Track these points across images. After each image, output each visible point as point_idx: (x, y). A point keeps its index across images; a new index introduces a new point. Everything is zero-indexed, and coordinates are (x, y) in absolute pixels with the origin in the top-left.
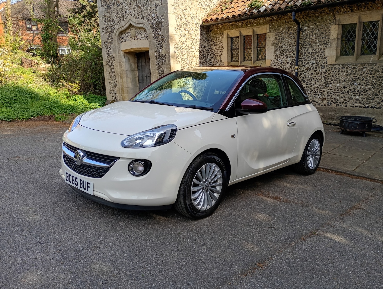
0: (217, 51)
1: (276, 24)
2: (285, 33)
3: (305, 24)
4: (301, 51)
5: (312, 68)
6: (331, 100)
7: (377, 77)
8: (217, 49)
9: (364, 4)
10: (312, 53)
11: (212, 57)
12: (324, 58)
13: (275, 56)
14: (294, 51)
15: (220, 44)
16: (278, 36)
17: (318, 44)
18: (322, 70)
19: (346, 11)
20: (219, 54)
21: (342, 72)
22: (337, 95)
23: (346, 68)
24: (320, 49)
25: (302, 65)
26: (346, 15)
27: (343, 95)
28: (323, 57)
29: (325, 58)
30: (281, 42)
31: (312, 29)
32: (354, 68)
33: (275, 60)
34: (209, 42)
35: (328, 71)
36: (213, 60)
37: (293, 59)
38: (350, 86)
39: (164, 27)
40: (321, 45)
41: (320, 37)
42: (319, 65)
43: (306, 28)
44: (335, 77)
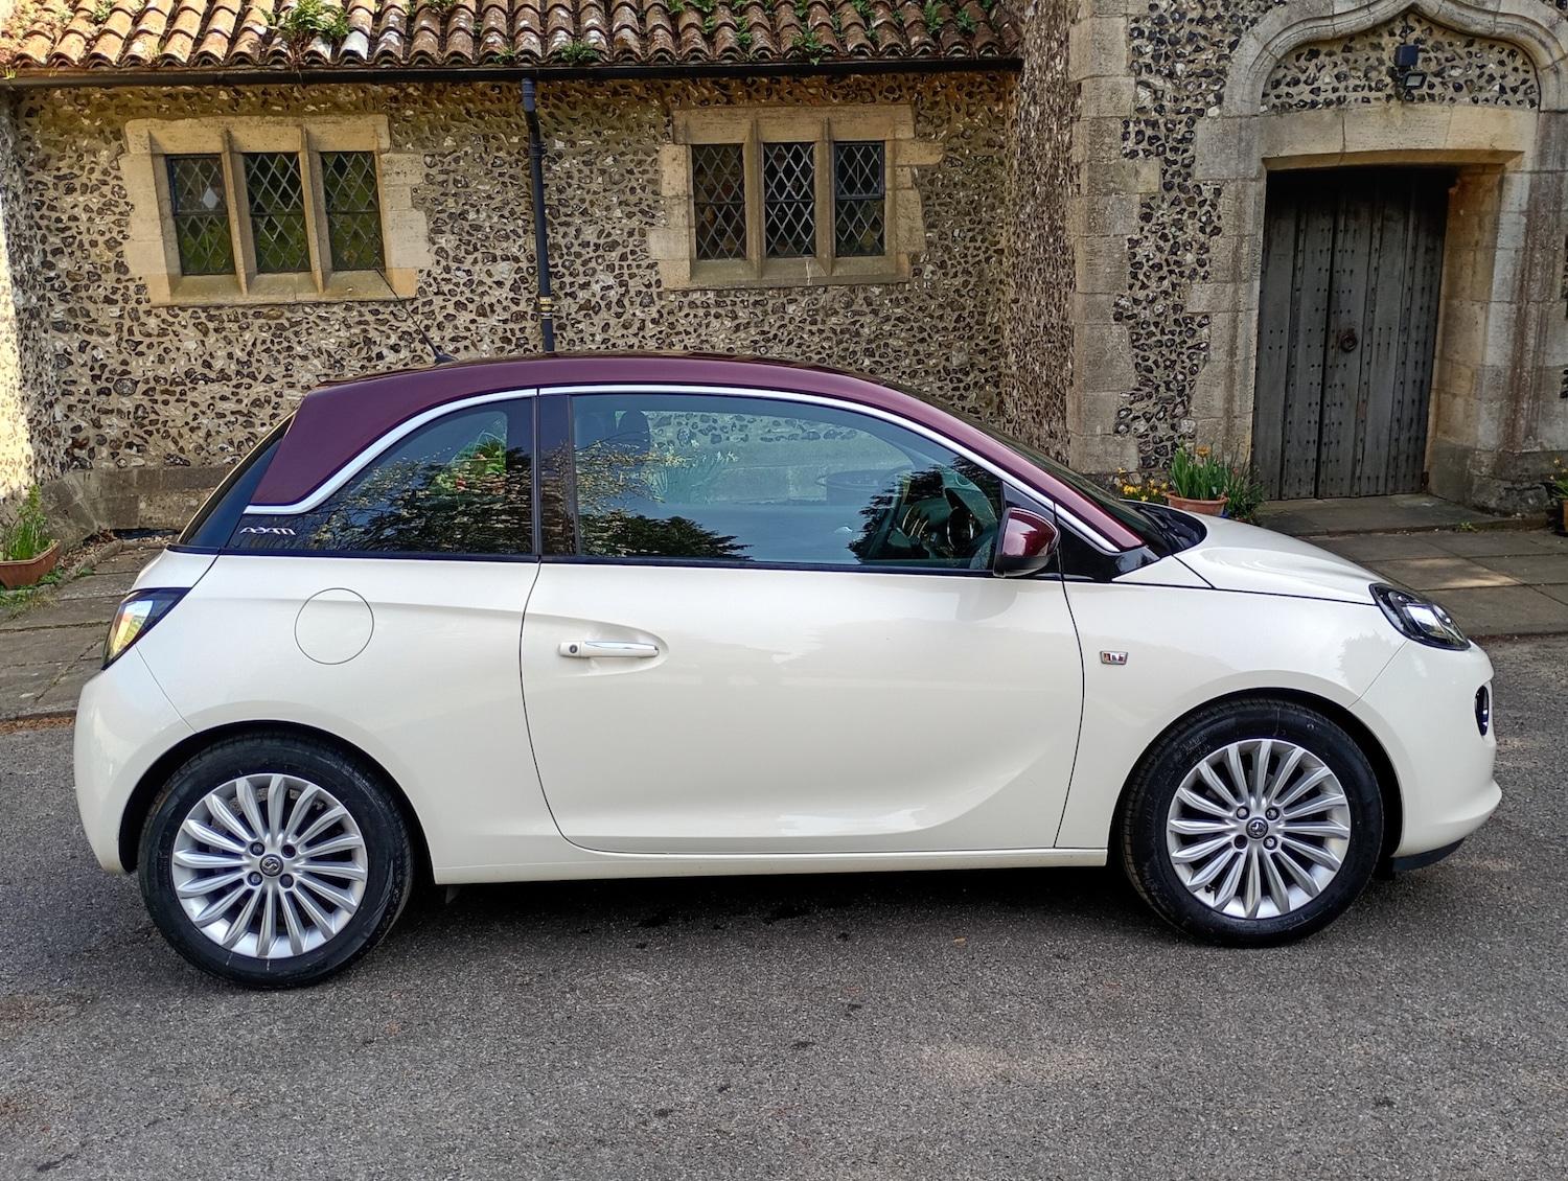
0: (90, 219)
1: (423, 118)
2: (470, 158)
3: (556, 130)
4: (551, 235)
5: (603, 304)
6: (691, 422)
7: (834, 331)
8: (87, 209)
9: (765, 80)
10: (597, 246)
11: (57, 252)
12: (647, 267)
13: (437, 253)
14: (520, 237)
15: (105, 183)
16: (439, 167)
17: (618, 213)
18: (643, 312)
19: (707, 100)
20: (102, 234)
21: (717, 316)
23: (729, 303)
24: (626, 230)
25: (562, 294)
26: (709, 111)
28: (644, 263)
29: (651, 266)
30: (455, 195)
31: (587, 153)
32: (756, 303)
33: (437, 271)
34: (30, 169)
35: (669, 314)
36: (64, 264)
37: (519, 268)
40: (630, 215)
41: (622, 186)
42: (632, 293)
43: (559, 145)
44: (695, 335)
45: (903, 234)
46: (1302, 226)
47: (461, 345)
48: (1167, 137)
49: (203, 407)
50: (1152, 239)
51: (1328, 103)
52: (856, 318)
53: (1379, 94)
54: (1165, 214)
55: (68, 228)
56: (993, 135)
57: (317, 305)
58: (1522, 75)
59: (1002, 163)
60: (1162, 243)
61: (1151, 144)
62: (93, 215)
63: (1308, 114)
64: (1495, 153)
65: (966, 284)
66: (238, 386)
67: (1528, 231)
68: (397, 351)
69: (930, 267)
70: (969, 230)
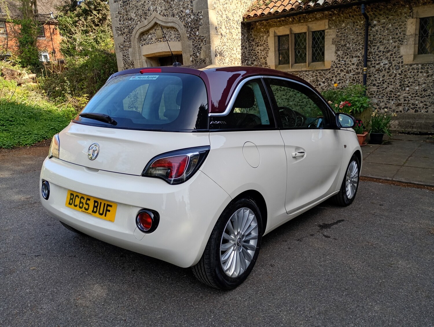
0: (261, 52)
1: (337, 19)
2: (349, 29)
3: (375, 18)
4: (370, 49)
5: (383, 69)
6: (408, 105)
8: (261, 50)
10: (383, 52)
11: (254, 60)
12: (399, 58)
13: (337, 56)
14: (360, 50)
15: (264, 44)
16: (340, 32)
17: (391, 41)
18: (396, 71)
19: (425, 3)
20: (263, 56)
21: (421, 72)
22: (415, 99)
23: (426, 68)
24: (393, 46)
25: (371, 66)
26: (426, 6)
27: (423, 100)
28: (398, 56)
29: (400, 57)
30: (344, 40)
31: (383, 24)
33: (337, 61)
34: (251, 42)
35: (405, 72)
37: (359, 59)
38: (432, 89)
39: (203, 26)
40: (395, 42)
41: (393, 33)
42: (393, 65)
43: (375, 22)
44: (413, 78)
47: (341, 82)
49: (279, 97)
55: (257, 55)
57: (306, 71)
62: (262, 51)
66: (287, 92)
68: (324, 83)
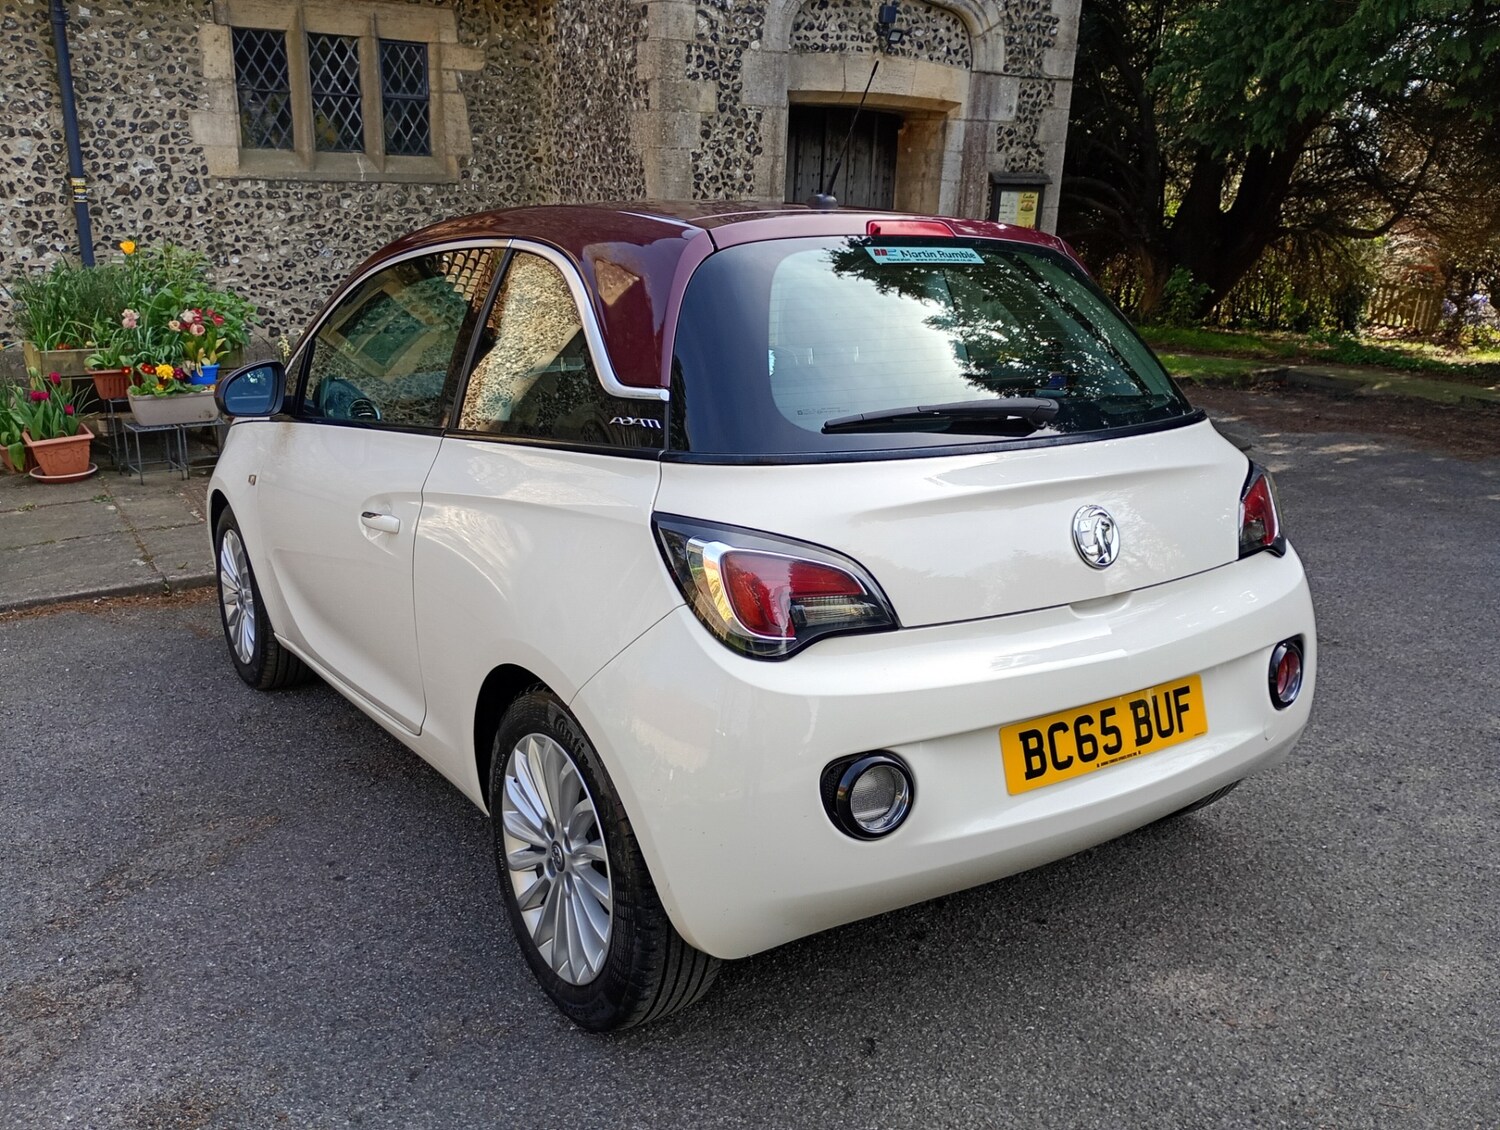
4: (80, 111)
5: (143, 189)
7: (389, 228)
10: (134, 127)
12: (192, 152)
14: (41, 110)
17: (156, 92)
18: (189, 199)
21: (270, 207)
22: (264, 293)
23: (281, 194)
24: (166, 111)
25: (94, 176)
27: (287, 295)
28: (188, 148)
29: (195, 152)
31: (117, 24)
32: (310, 196)
35: (218, 202)
37: (43, 145)
38: (308, 260)
40: (169, 96)
41: (159, 63)
42: (176, 178)
43: (84, 12)
44: (246, 226)
45: (451, 136)
46: (801, 151)
48: (721, 63)
50: (710, 153)
51: (834, 48)
52: (410, 216)
53: (868, 45)
54: (720, 132)
56: (529, 48)
58: (961, 41)
59: (537, 76)
60: (717, 158)
61: (709, 69)
63: (820, 55)
64: (943, 102)
65: (509, 189)
67: (963, 167)
69: (477, 171)
70: (511, 137)
